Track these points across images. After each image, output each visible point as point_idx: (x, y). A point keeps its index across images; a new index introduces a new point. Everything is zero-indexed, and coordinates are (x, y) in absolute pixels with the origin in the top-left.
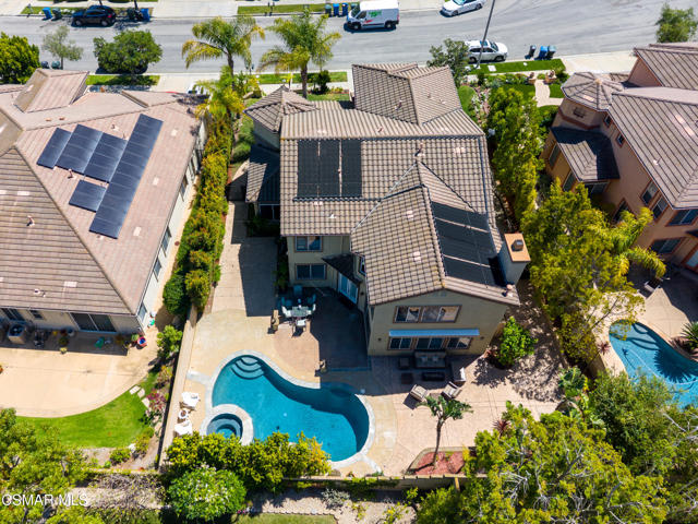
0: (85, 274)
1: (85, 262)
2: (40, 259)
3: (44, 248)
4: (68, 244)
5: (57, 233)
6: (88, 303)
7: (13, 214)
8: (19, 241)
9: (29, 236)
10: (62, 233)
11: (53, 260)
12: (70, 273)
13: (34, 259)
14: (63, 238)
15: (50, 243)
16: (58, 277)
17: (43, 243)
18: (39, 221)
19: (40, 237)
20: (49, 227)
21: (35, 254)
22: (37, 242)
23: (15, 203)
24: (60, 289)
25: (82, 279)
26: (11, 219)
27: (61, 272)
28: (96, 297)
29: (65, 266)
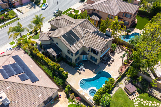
0: (41, 91)
1: (39, 89)
2: (28, 97)
3: (26, 94)
4: (31, 89)
5: (26, 88)
6: (48, 95)
7: (10, 94)
8: (18, 98)
9: (20, 95)
10: (27, 88)
11: (31, 94)
12: (37, 93)
13: (26, 98)
14: (29, 89)
15: (27, 92)
16: (36, 97)
17: (25, 93)
18: (19, 90)
19: (23, 93)
20: (23, 89)
21: (25, 97)
22: (23, 94)
23: (8, 91)
24: (39, 98)
25: (41, 92)
26: (11, 95)
27: (35, 95)
28: (48, 93)
29: (35, 93)
